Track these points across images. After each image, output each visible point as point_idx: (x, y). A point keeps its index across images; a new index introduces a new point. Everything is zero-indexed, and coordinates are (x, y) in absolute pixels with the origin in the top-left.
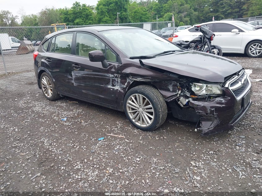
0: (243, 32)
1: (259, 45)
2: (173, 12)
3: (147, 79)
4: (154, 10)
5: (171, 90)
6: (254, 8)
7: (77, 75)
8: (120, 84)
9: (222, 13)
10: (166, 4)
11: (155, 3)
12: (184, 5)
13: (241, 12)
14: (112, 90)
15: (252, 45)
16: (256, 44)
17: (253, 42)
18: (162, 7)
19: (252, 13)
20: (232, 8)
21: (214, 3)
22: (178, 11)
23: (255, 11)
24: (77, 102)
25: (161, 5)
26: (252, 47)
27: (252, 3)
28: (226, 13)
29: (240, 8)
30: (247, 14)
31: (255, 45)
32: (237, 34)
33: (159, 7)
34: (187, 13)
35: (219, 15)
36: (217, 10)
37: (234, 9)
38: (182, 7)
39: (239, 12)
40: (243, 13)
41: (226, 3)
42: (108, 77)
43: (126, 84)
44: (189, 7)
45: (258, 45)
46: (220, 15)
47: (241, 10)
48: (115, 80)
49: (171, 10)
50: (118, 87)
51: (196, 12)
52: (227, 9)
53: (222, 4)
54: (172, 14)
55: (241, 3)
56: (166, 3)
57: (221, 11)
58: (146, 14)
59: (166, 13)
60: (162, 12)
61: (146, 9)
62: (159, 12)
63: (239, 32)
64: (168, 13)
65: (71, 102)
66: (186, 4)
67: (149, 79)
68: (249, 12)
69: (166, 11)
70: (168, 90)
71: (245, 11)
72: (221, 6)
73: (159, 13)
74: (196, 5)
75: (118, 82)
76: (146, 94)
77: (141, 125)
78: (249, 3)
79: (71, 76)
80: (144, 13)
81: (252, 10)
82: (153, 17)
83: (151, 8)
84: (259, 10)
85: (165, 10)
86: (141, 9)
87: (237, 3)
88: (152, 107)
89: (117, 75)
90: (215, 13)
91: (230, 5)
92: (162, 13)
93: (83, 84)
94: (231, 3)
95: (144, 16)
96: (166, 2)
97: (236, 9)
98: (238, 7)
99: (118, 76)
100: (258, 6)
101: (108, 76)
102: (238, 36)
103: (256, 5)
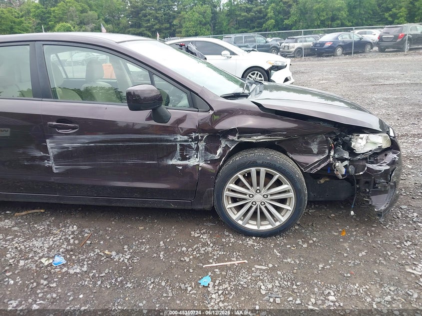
0: (236, 55)
1: (259, 73)
2: (70, 22)
3: (276, 135)
4: (34, 16)
5: (315, 151)
6: (188, 24)
7: (66, 145)
8: (205, 153)
9: (148, 29)
10: (56, 8)
11: (34, 4)
12: (87, 12)
13: (173, 28)
14: (181, 168)
15: (250, 74)
16: (255, 73)
17: (251, 70)
18: (49, 13)
19: (187, 31)
20: (160, 22)
21: (134, 13)
22: (78, 22)
23: (189, 29)
24: (42, 211)
25: (46, 9)
26: (250, 77)
27: (184, 18)
28: (154, 29)
29: (170, 23)
30: (180, 32)
31: (253, 74)
32: (228, 57)
33: (42, 12)
34: (95, 25)
35: (143, 32)
36: (140, 24)
37: (162, 24)
38: (85, 14)
39: (169, 28)
40: (174, 31)
41: (151, 14)
42: (171, 141)
43: (219, 151)
44: (97, 15)
45: (257, 74)
46: (145, 32)
47: (172, 25)
48: (190, 147)
49: (67, 19)
50: (198, 160)
51: (109, 25)
52: (154, 23)
53: (145, 16)
54: (69, 25)
55: (170, 16)
56: (54, 6)
57: (146, 25)
58: (21, 22)
59: (58, 22)
60: (50, 21)
61: (18, 14)
62: (44, 20)
63: (231, 56)
64: (63, 24)
65: (23, 213)
66: (90, 11)
67: (280, 135)
68: (183, 30)
69: (57, 20)
70: (310, 152)
71: (178, 28)
72: (145, 18)
73: (44, 22)
74: (107, 13)
75: (197, 149)
76: (278, 165)
77: (258, 227)
78: (180, 17)
79: (45, 149)
80: (17, 20)
81: (186, 27)
82: (36, 29)
83: (29, 12)
84: (193, 27)
85: (55, 18)
86: (9, 12)
87: (166, 16)
88: (291, 188)
89: (199, 135)
90: (138, 28)
91: (156, 18)
92: (50, 23)
93: (85, 165)
94: (158, 15)
95: (17, 27)
96: (54, 3)
97: (165, 23)
98: (168, 22)
99: (202, 137)
100: (192, 23)
101: (173, 139)
102: (230, 61)
103: (190, 20)
